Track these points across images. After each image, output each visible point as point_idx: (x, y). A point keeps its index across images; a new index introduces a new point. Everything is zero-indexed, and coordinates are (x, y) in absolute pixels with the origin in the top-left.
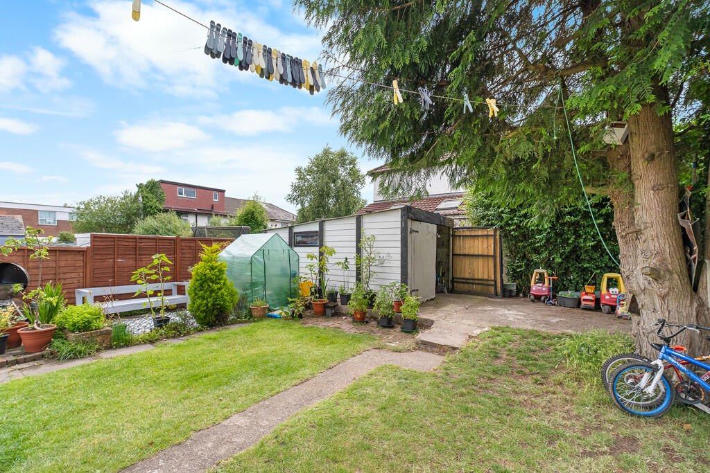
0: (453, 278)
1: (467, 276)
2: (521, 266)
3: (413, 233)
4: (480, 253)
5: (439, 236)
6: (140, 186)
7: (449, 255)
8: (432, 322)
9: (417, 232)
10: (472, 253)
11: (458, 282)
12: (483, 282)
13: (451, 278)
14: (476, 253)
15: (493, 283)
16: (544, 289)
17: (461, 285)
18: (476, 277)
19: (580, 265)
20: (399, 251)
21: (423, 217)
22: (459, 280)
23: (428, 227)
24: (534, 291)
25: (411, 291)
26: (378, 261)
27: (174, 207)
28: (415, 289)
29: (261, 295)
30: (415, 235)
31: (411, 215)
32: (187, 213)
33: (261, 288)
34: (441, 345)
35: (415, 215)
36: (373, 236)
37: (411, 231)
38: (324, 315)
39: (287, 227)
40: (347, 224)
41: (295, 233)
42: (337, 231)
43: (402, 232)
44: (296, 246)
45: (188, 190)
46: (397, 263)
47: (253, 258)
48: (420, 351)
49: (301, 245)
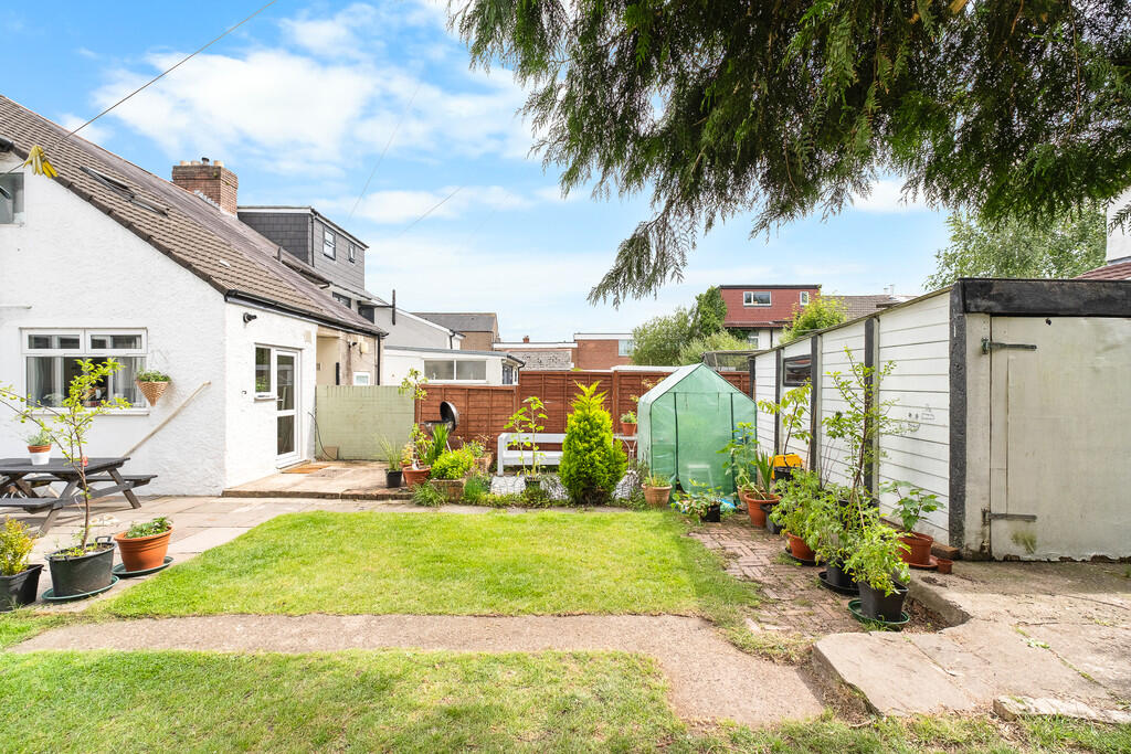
3: (1000, 357)
6: (699, 298)
25: (988, 517)
26: (906, 425)
27: (737, 323)
28: (1011, 512)
29: (671, 468)
30: (1011, 357)
31: (984, 303)
32: (757, 330)
33: (669, 457)
34: (843, 680)
35: (1010, 299)
36: (891, 362)
37: (989, 348)
38: (765, 526)
39: (772, 350)
40: (856, 338)
41: (785, 360)
42: (839, 355)
43: (952, 353)
44: (786, 385)
45: (760, 293)
46: (944, 435)
47: (654, 407)
48: (797, 671)
49: (793, 382)
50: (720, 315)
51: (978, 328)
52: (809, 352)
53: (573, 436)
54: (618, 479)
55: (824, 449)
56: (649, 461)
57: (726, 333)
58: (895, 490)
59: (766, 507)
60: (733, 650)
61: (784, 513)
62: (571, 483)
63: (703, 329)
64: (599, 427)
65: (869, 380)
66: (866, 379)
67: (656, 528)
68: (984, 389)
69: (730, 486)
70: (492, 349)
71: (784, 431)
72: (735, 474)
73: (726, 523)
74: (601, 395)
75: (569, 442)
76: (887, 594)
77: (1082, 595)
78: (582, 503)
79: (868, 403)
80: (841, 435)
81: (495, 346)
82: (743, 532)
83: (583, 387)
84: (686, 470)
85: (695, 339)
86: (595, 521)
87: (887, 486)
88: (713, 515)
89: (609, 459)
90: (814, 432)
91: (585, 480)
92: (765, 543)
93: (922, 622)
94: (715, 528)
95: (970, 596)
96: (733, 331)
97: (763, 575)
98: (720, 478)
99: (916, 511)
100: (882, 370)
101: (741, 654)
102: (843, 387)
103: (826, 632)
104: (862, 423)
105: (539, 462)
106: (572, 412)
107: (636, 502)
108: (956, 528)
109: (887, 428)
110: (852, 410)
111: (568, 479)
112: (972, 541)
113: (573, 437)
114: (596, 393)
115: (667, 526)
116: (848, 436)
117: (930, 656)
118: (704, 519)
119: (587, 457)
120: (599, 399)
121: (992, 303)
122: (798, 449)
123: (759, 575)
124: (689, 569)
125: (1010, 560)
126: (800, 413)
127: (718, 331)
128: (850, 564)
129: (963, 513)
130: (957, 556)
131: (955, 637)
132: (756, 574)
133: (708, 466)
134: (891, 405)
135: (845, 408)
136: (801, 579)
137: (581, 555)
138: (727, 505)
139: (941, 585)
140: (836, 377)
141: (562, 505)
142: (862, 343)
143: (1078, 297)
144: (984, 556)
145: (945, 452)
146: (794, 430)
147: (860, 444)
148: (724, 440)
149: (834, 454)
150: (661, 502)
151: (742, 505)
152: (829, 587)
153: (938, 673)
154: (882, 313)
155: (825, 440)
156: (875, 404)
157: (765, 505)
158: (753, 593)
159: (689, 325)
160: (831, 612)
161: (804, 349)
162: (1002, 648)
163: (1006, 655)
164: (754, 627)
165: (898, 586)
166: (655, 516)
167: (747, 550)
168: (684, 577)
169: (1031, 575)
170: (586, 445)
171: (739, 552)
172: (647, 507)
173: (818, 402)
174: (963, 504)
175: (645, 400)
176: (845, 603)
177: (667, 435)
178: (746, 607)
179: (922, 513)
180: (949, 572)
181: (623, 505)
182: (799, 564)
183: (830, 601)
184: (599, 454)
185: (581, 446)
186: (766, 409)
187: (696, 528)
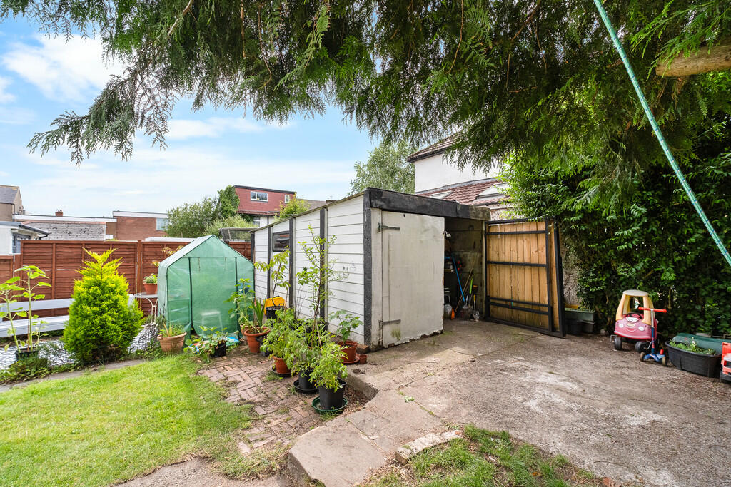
0: (488, 298)
1: (508, 296)
2: (598, 284)
3: (386, 233)
4: (526, 261)
5: (449, 235)
6: (220, 192)
7: (481, 263)
8: (375, 392)
9: (399, 229)
10: (514, 260)
11: (494, 304)
12: (532, 307)
13: (484, 298)
14: (520, 260)
15: (547, 310)
16: (641, 328)
17: (500, 309)
18: (521, 299)
19: (721, 286)
20: (361, 259)
21: (412, 206)
22: (497, 302)
23: (423, 221)
24: (621, 330)
25: (382, 324)
26: (342, 274)
27: (246, 210)
28: (392, 319)
29: (187, 318)
30: (391, 234)
31: (379, 203)
32: (259, 216)
33: (186, 309)
34: (309, 478)
35: (390, 202)
36: (334, 236)
37: (381, 228)
38: (259, 352)
39: (266, 227)
40: (314, 220)
41: (274, 234)
42: (306, 230)
43: (364, 231)
44: (274, 251)
45: (261, 193)
46: (360, 279)
47: (170, 270)
48: (277, 479)
49: (279, 249)
50: (235, 205)
51: (377, 216)
52: (288, 230)
53: (81, 301)
54: (133, 335)
55: (297, 291)
56: (166, 314)
57: (239, 217)
58: (338, 317)
59: (260, 338)
60: (225, 481)
61: (270, 343)
62: (76, 346)
63: (223, 213)
64: (112, 290)
65: (322, 247)
66: (321, 246)
67: (168, 373)
68: (379, 251)
69: (234, 326)
70: (14, 220)
71: (273, 281)
72: (238, 316)
73: (230, 356)
74: (115, 261)
75: (75, 307)
76: (336, 390)
77: (421, 360)
78: (92, 364)
79: (322, 263)
80: (307, 283)
81: (17, 217)
82: (243, 361)
83: (95, 255)
84: (200, 318)
85: (217, 220)
86: (104, 380)
87: (333, 315)
88: (220, 351)
89: (123, 319)
90: (291, 282)
91: (93, 342)
92: (258, 365)
93: (354, 401)
94: (222, 362)
95: (377, 376)
96: (244, 216)
97: (256, 394)
98: (227, 321)
99: (349, 328)
100: (329, 241)
101: (232, 483)
102: (308, 252)
103: (298, 433)
104: (319, 274)
105: (36, 331)
106: (80, 277)
107: (153, 352)
108: (367, 334)
109: (333, 277)
110: (313, 266)
111: (74, 344)
112: (375, 340)
113: (80, 303)
114: (109, 260)
115: (180, 369)
116: (311, 283)
117: (361, 428)
118: (212, 356)
119: (97, 320)
120: (114, 265)
121: (382, 203)
122: (281, 293)
123: (252, 395)
124: (193, 408)
125: (391, 346)
126: (283, 269)
127: (233, 215)
128: (313, 376)
129: (371, 324)
130: (368, 351)
131: (371, 408)
132: (250, 395)
133: (218, 312)
134: (334, 262)
135: (309, 265)
136: (282, 390)
137: (74, 425)
138: (232, 340)
139: (362, 373)
140: (304, 245)
141: (65, 370)
142: (318, 224)
143: (415, 204)
144: (380, 348)
145: (361, 290)
146: (279, 281)
147: (318, 288)
148: (230, 291)
149: (303, 295)
150: (176, 348)
151: (243, 338)
152: (300, 392)
153: (365, 441)
154: (329, 205)
155: (297, 286)
156: (325, 262)
157: (259, 337)
158: (246, 415)
159: (212, 210)
160: (301, 412)
161: (285, 227)
162: (394, 409)
163: (397, 413)
164: (244, 449)
165: (341, 382)
166: (168, 362)
167: (245, 376)
168: (188, 418)
169: (401, 354)
170: (96, 309)
171: (238, 379)
172: (162, 354)
173: (294, 261)
174: (370, 319)
175: (164, 264)
176: (310, 400)
177: (183, 292)
178: (240, 431)
179: (352, 329)
180: (365, 362)
181: (139, 356)
182: (281, 378)
183: (301, 403)
184: (112, 316)
185: (89, 311)
186: (260, 267)
187: (205, 366)
